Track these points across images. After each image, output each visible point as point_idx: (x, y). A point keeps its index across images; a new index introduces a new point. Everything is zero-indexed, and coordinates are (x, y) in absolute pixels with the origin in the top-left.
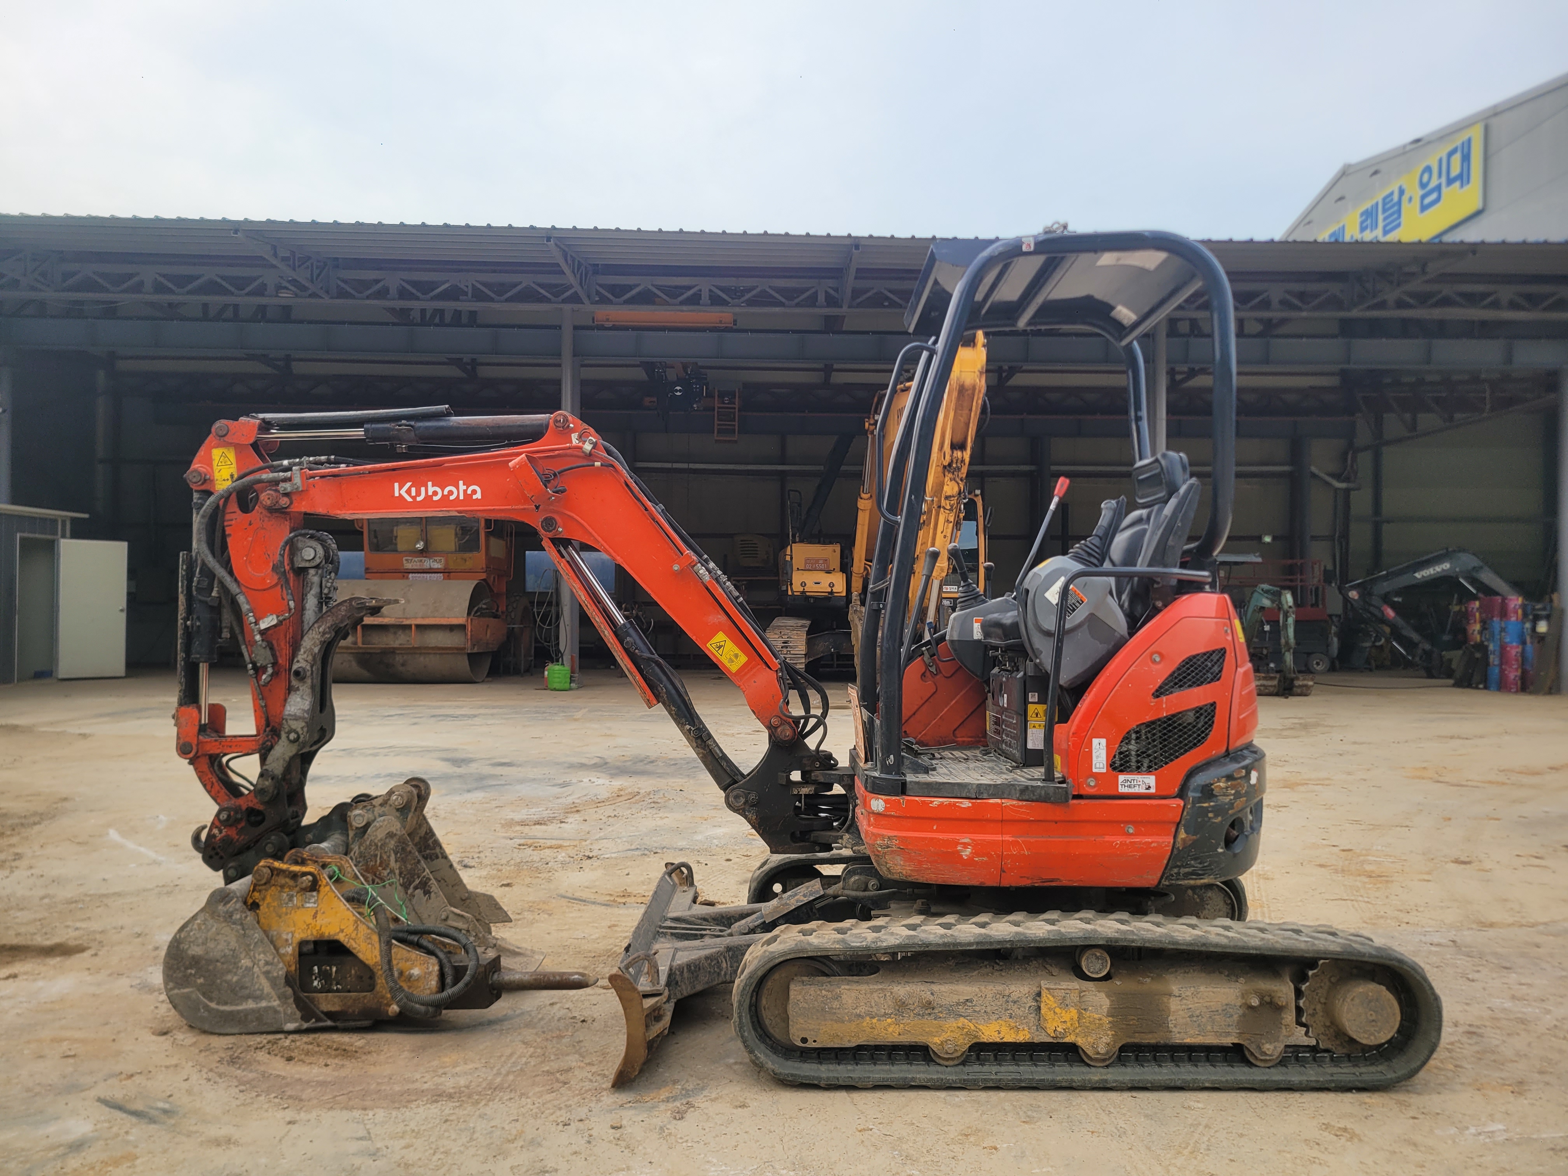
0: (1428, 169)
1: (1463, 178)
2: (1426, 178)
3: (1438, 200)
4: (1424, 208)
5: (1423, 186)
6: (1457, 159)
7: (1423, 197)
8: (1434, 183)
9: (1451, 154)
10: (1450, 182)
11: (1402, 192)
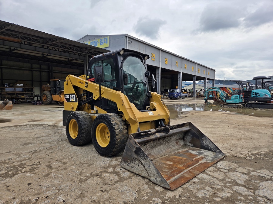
0: (101, 40)
1: (106, 42)
2: (101, 41)
3: (103, 44)
4: (101, 44)
5: (100, 42)
6: (105, 40)
7: (100, 43)
8: (102, 42)
9: (105, 39)
10: (104, 42)
11: (97, 41)
